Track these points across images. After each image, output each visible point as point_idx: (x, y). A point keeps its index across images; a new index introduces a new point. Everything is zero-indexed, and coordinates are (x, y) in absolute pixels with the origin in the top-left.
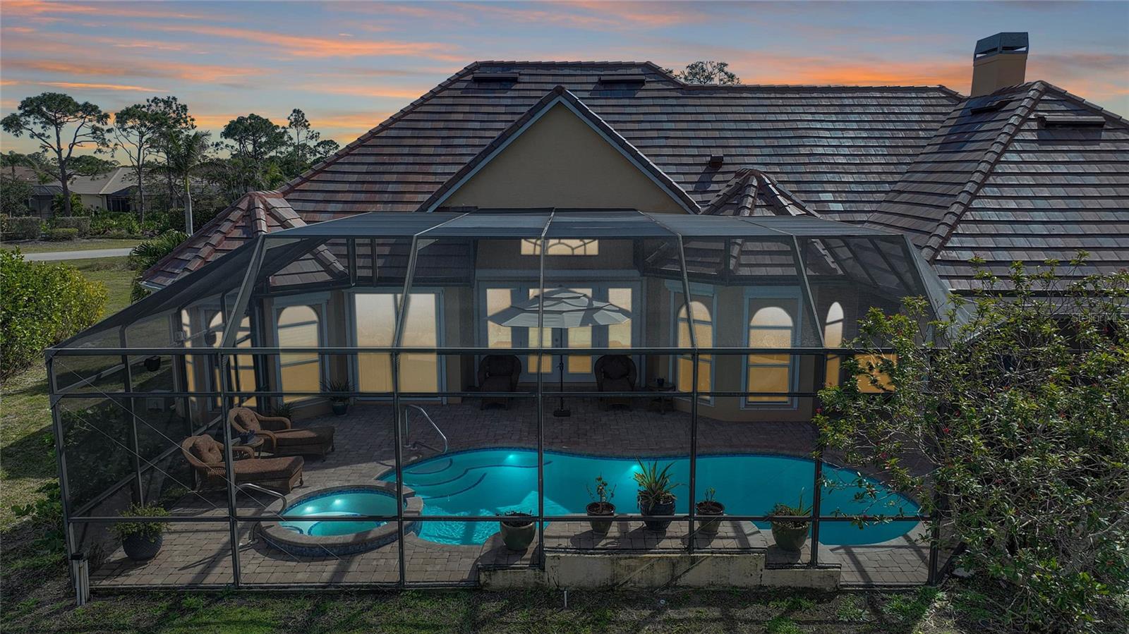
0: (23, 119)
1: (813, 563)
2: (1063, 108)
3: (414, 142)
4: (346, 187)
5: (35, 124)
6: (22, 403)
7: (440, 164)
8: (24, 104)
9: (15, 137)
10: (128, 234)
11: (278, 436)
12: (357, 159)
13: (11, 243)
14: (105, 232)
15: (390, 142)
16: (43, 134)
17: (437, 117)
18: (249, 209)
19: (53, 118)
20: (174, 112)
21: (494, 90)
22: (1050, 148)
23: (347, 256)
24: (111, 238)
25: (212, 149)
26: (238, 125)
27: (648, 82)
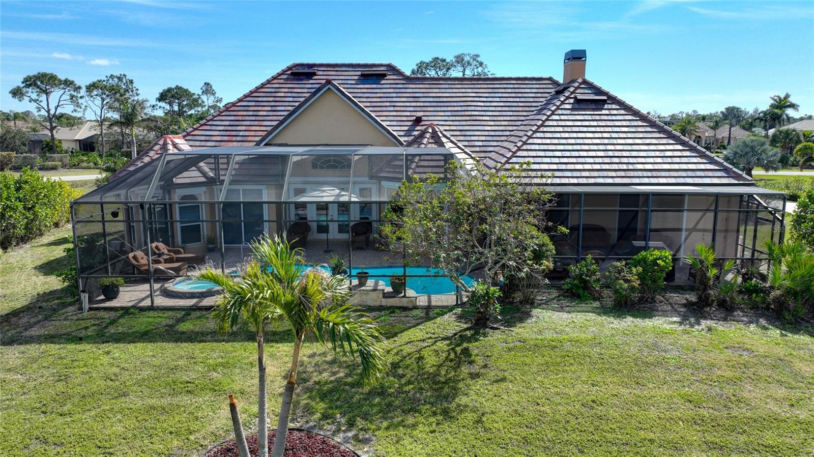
0: (24, 90)
1: (405, 296)
2: (590, 92)
3: (256, 108)
4: (217, 133)
5: (32, 93)
6: (44, 250)
7: (269, 120)
8: (26, 80)
9: (20, 102)
10: (94, 166)
11: (176, 256)
12: (224, 118)
13: (18, 172)
14: (79, 164)
15: (242, 108)
16: (38, 100)
17: (269, 95)
18: (164, 144)
19: (44, 89)
20: (124, 84)
21: (302, 80)
22: (576, 113)
23: (215, 169)
24: (83, 168)
25: (150, 109)
26: (167, 93)
27: (389, 75)
